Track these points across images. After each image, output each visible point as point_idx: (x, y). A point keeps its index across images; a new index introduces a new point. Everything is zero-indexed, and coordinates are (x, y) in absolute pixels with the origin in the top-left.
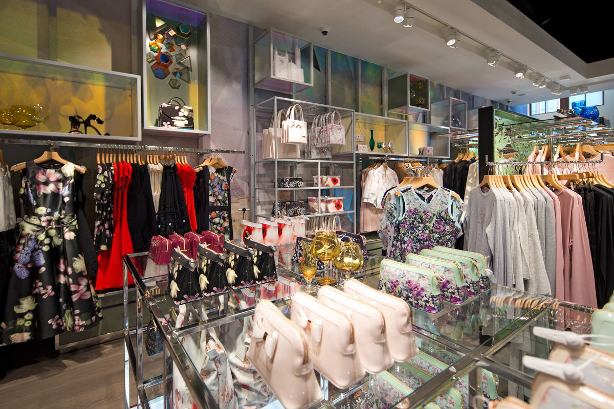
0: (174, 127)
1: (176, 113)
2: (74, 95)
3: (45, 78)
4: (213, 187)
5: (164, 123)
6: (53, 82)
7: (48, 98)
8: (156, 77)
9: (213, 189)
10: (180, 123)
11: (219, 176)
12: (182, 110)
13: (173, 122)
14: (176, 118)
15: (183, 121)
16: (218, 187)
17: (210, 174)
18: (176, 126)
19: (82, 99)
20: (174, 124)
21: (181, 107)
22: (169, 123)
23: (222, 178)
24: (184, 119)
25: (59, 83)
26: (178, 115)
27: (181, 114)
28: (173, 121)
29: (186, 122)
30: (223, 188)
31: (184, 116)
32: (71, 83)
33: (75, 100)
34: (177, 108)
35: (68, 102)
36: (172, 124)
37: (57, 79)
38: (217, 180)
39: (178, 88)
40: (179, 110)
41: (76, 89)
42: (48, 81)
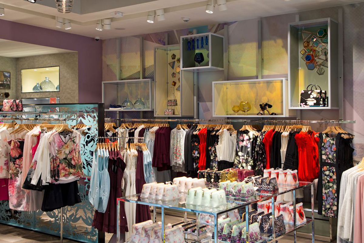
0: (307, 106)
1: (308, 96)
2: (267, 90)
3: (256, 83)
4: (326, 148)
5: (301, 104)
6: (259, 85)
7: (257, 94)
8: (309, 69)
9: (325, 149)
10: (311, 102)
11: (330, 140)
12: (313, 93)
13: (307, 103)
14: (308, 99)
15: (313, 101)
16: (329, 148)
17: (324, 139)
18: (308, 105)
19: (271, 92)
20: (307, 104)
21: (312, 91)
22: (304, 103)
23: (332, 142)
24: (313, 99)
25: (261, 84)
26: (309, 98)
27: (311, 96)
28: (307, 101)
29: (315, 101)
30: (332, 150)
31: (314, 98)
32: (266, 84)
33: (268, 93)
34: (309, 92)
35: (265, 95)
36: (306, 104)
37: (261, 83)
38: (328, 144)
39: (323, 74)
40: (311, 94)
41: (268, 86)
42: (257, 85)
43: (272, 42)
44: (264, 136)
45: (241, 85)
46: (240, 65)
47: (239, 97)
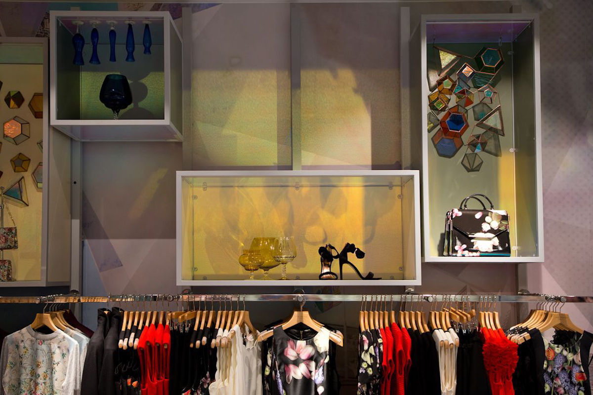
0: (474, 254)
1: (477, 226)
2: (323, 207)
3: (287, 186)
4: (553, 377)
5: (456, 248)
6: (297, 192)
7: (291, 217)
8: (440, 155)
9: (552, 380)
10: (485, 242)
11: (565, 353)
12: (488, 219)
13: (472, 244)
14: (477, 235)
15: (490, 239)
16: (563, 376)
17: (546, 348)
18: (476, 251)
19: (333, 212)
20: (474, 248)
21: (486, 213)
22: (465, 246)
23: (570, 357)
24: (491, 235)
25: (305, 190)
26: (480, 230)
27: (485, 227)
28: (472, 241)
29: (496, 241)
30: (574, 380)
31: (492, 231)
32: (319, 188)
33: (324, 216)
34: (478, 216)
35: (315, 220)
36: (470, 248)
37: (302, 186)
38: (559, 362)
39: (476, 169)
40: (482, 220)
41: (325, 197)
42: (291, 190)
43: (324, 75)
44: (381, 347)
45: (241, 191)
46: (226, 131)
47: (233, 226)
